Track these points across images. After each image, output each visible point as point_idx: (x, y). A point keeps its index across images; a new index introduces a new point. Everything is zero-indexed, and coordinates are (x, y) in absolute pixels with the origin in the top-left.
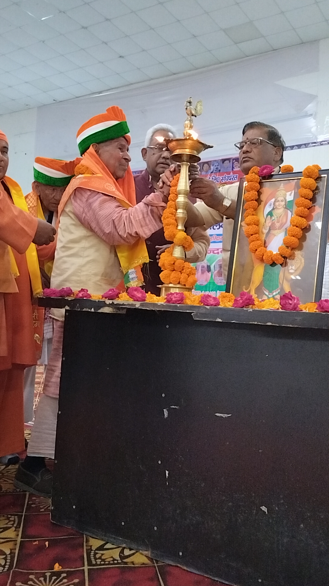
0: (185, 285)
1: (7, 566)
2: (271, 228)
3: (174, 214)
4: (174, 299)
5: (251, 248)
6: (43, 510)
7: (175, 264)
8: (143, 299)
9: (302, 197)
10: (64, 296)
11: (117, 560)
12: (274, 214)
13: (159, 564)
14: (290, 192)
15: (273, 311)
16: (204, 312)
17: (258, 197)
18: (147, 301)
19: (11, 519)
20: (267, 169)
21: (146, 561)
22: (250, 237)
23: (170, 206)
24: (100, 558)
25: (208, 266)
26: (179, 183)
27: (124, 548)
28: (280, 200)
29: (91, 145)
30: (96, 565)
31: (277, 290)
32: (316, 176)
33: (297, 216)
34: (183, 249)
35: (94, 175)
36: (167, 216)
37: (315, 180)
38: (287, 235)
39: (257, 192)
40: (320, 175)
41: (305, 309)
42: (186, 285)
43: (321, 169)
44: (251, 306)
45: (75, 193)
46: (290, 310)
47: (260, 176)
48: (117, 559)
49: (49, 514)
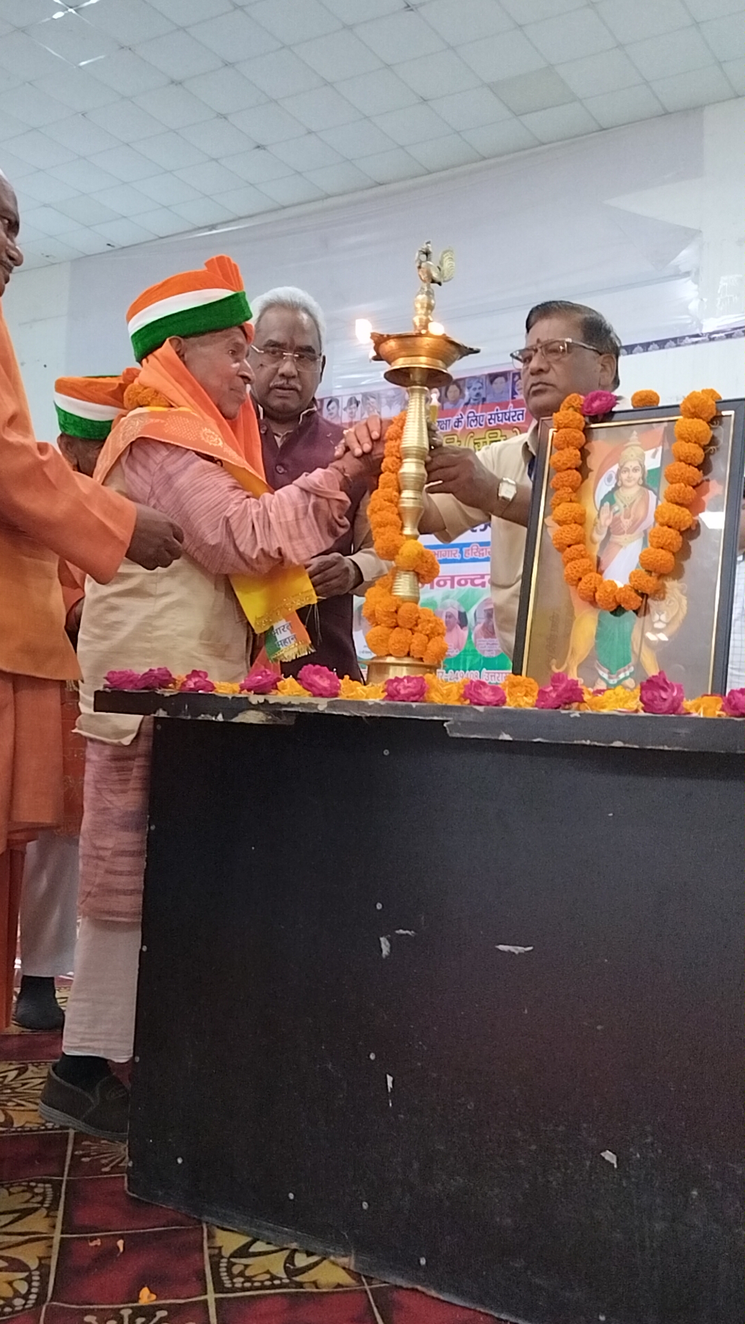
0: (421, 659)
1: (33, 1297)
2: (611, 531)
3: (395, 502)
4: (402, 692)
5: (568, 574)
6: (107, 1169)
7: (400, 612)
8: (334, 691)
9: (681, 461)
10: (154, 688)
11: (281, 1279)
12: (618, 500)
13: (373, 1286)
14: (653, 451)
15: (626, 716)
16: (472, 720)
17: (580, 462)
18: (343, 696)
19: (36, 1190)
20: (601, 400)
21: (345, 1279)
22: (565, 550)
23: (385, 484)
24: (241, 1274)
25: (460, 613)
26: (405, 433)
27: (295, 1251)
28: (631, 469)
29: (168, 340)
30: (233, 1290)
31: (626, 667)
32: (712, 413)
33: (670, 504)
34: (416, 578)
35: (172, 409)
36: (378, 507)
37: (708, 423)
38: (647, 546)
39: (580, 450)
40: (718, 411)
41: (697, 710)
42: (424, 658)
43: (720, 398)
44: (575, 705)
45: (131, 450)
46: (665, 713)
47: (584, 416)
48: (279, 1275)
49: (123, 1177)
